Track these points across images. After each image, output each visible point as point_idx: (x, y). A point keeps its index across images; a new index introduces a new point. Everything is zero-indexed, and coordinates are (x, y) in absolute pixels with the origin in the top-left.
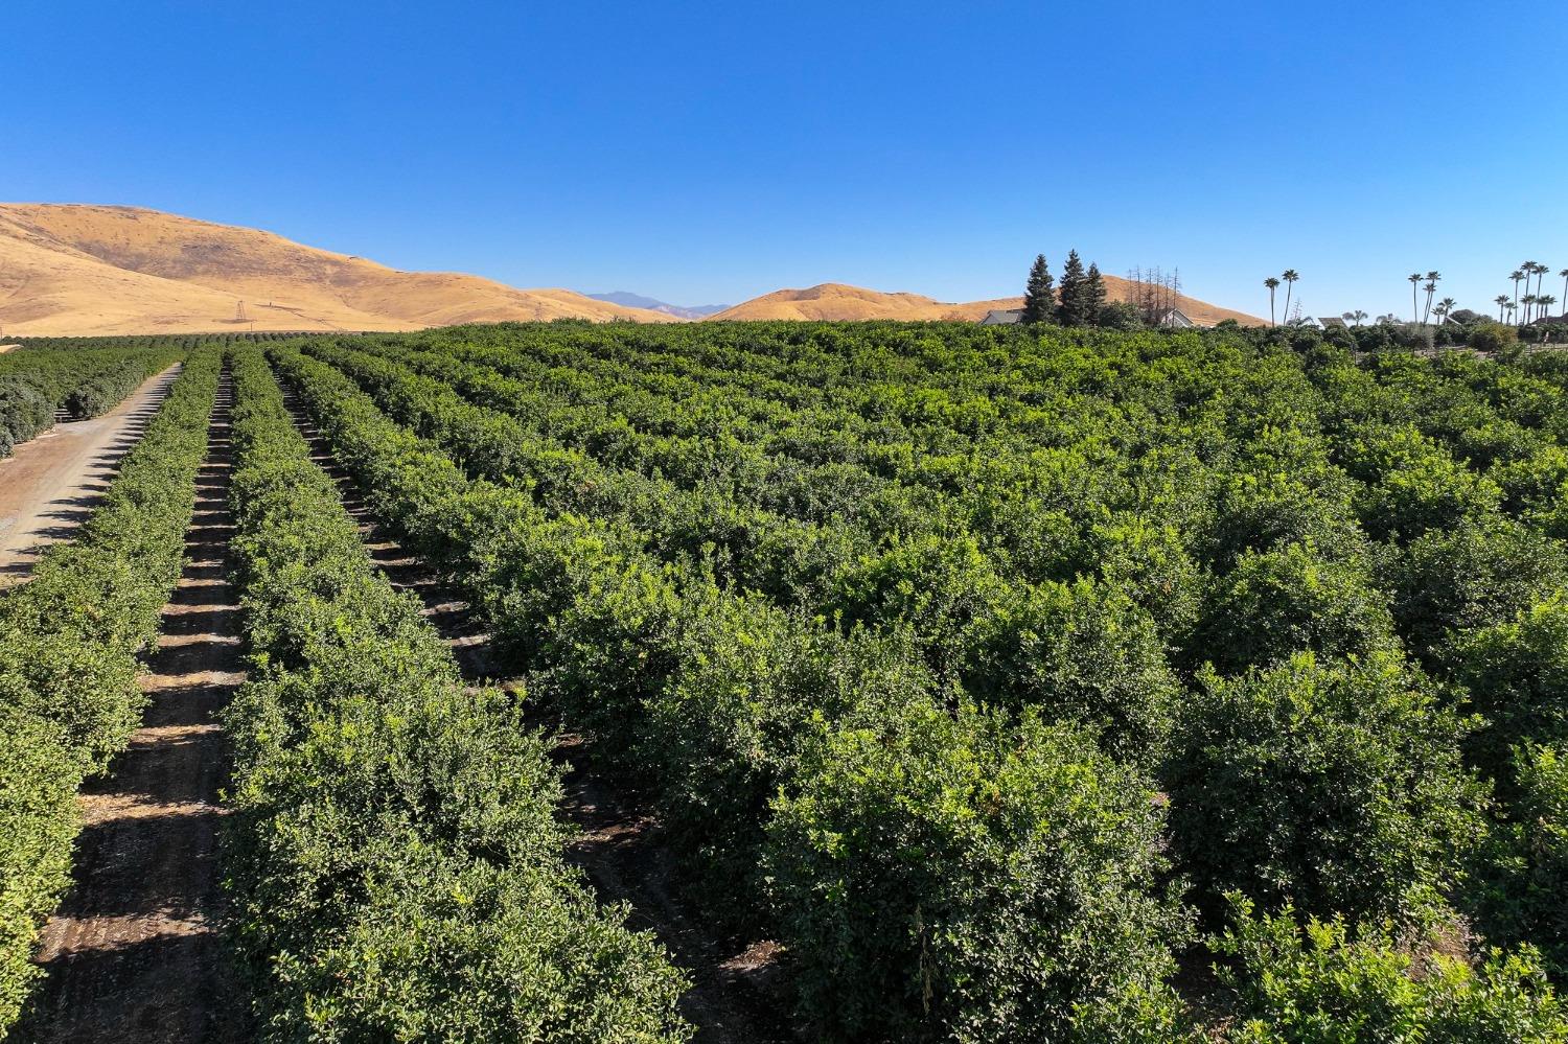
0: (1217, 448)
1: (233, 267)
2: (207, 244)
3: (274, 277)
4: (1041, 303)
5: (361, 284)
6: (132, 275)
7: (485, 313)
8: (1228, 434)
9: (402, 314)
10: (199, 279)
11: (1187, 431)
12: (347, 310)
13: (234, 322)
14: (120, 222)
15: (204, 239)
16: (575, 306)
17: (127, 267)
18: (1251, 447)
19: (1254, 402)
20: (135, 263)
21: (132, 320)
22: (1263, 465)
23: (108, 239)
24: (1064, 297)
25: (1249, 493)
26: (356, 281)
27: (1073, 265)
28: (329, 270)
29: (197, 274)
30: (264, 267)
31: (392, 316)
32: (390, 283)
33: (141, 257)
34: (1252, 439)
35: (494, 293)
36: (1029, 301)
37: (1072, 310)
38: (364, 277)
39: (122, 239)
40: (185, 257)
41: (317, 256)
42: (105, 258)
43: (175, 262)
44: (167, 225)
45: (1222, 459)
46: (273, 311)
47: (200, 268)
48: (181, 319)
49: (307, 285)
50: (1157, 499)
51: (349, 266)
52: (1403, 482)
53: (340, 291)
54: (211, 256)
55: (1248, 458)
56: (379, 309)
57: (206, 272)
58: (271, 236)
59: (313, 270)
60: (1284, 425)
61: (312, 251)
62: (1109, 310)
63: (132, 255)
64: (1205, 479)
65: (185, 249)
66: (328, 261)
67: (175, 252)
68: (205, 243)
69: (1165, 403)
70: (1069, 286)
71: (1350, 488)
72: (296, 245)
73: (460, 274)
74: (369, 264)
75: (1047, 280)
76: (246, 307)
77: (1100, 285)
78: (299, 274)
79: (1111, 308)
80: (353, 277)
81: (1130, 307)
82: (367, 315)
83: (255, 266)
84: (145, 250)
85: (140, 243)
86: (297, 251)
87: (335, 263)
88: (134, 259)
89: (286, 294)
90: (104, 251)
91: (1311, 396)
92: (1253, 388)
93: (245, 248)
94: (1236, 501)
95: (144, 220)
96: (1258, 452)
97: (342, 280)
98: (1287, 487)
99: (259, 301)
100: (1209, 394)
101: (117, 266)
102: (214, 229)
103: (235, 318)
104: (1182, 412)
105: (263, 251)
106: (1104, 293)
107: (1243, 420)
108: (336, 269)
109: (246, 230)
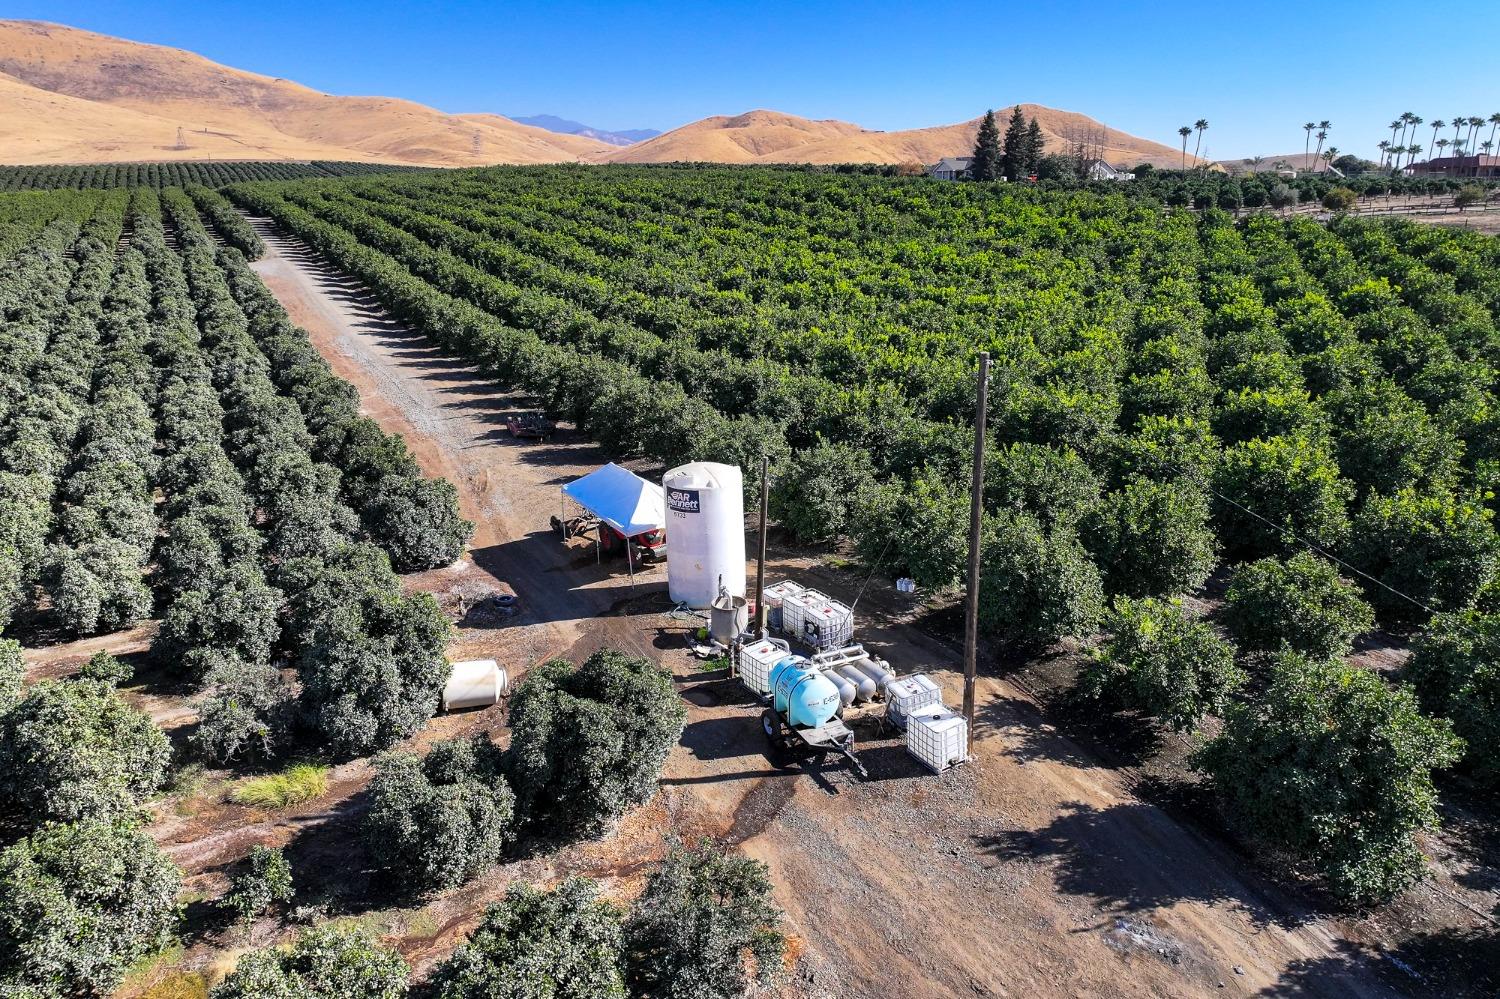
0: (1136, 290)
1: (156, 88)
2: (126, 63)
3: (200, 100)
4: (989, 154)
5: (290, 108)
6: (57, 97)
7: (420, 140)
8: (1141, 281)
9: (336, 140)
10: (123, 101)
11: (1117, 279)
12: (282, 136)
13: (177, 149)
14: (31, 38)
15: (122, 58)
16: (507, 132)
17: (46, 87)
18: (1155, 289)
19: (1159, 257)
20: (54, 84)
21: (71, 146)
22: (1159, 301)
23: (22, 59)
24: (1008, 147)
25: (1152, 315)
26: (284, 105)
27: (1017, 119)
28: (256, 93)
29: (120, 95)
30: (188, 89)
31: (327, 142)
32: (321, 108)
33: (59, 76)
34: (1156, 284)
35: (426, 119)
36: (978, 151)
37: (1015, 159)
38: (292, 101)
39: (36, 59)
40: (106, 77)
41: (242, 78)
42: (22, 77)
43: (95, 82)
44: (82, 42)
45: (1138, 298)
46: (213, 138)
47: (123, 89)
48: (120, 146)
49: (235, 109)
50: (1105, 320)
51: (276, 89)
52: (1228, 310)
53: (270, 115)
54: (133, 77)
55: (1152, 296)
56: (312, 135)
57: (130, 94)
58: (191, 56)
59: (241, 94)
60: (1175, 276)
61: (235, 72)
62: (1045, 162)
63: (49, 74)
64: (1128, 309)
65: (104, 68)
66: (253, 83)
67: (93, 72)
68: (124, 63)
69: (1101, 256)
70: (1012, 137)
71: (1203, 313)
72: (220, 66)
73: (390, 99)
74: (296, 88)
75: (994, 133)
76: (186, 133)
77: (1039, 137)
78: (225, 97)
79: (1049, 159)
80: (281, 101)
81: (1064, 159)
82: (301, 142)
83: (179, 88)
84: (62, 70)
85: (56, 62)
86: (220, 73)
87: (261, 86)
88: (52, 79)
89: (216, 118)
90: (20, 70)
91: (1197, 252)
92: (1160, 247)
93: (165, 69)
94: (1145, 320)
95: (56, 35)
96: (1159, 293)
97: (270, 105)
98: (1172, 314)
99: (194, 127)
100: (1130, 250)
101: (35, 86)
102: (131, 48)
103: (176, 145)
104: (1112, 262)
105: (186, 72)
106: (1041, 144)
107: (1152, 271)
108: (263, 92)
109: (164, 48)
